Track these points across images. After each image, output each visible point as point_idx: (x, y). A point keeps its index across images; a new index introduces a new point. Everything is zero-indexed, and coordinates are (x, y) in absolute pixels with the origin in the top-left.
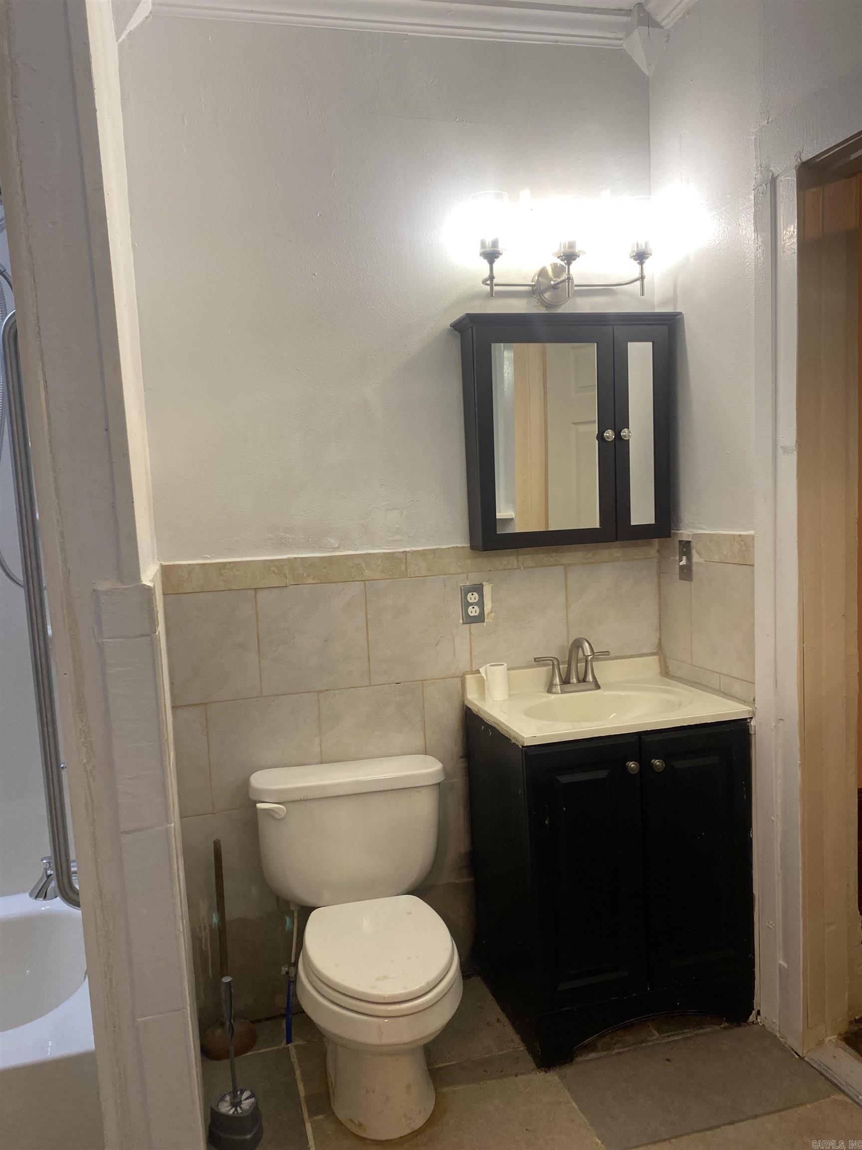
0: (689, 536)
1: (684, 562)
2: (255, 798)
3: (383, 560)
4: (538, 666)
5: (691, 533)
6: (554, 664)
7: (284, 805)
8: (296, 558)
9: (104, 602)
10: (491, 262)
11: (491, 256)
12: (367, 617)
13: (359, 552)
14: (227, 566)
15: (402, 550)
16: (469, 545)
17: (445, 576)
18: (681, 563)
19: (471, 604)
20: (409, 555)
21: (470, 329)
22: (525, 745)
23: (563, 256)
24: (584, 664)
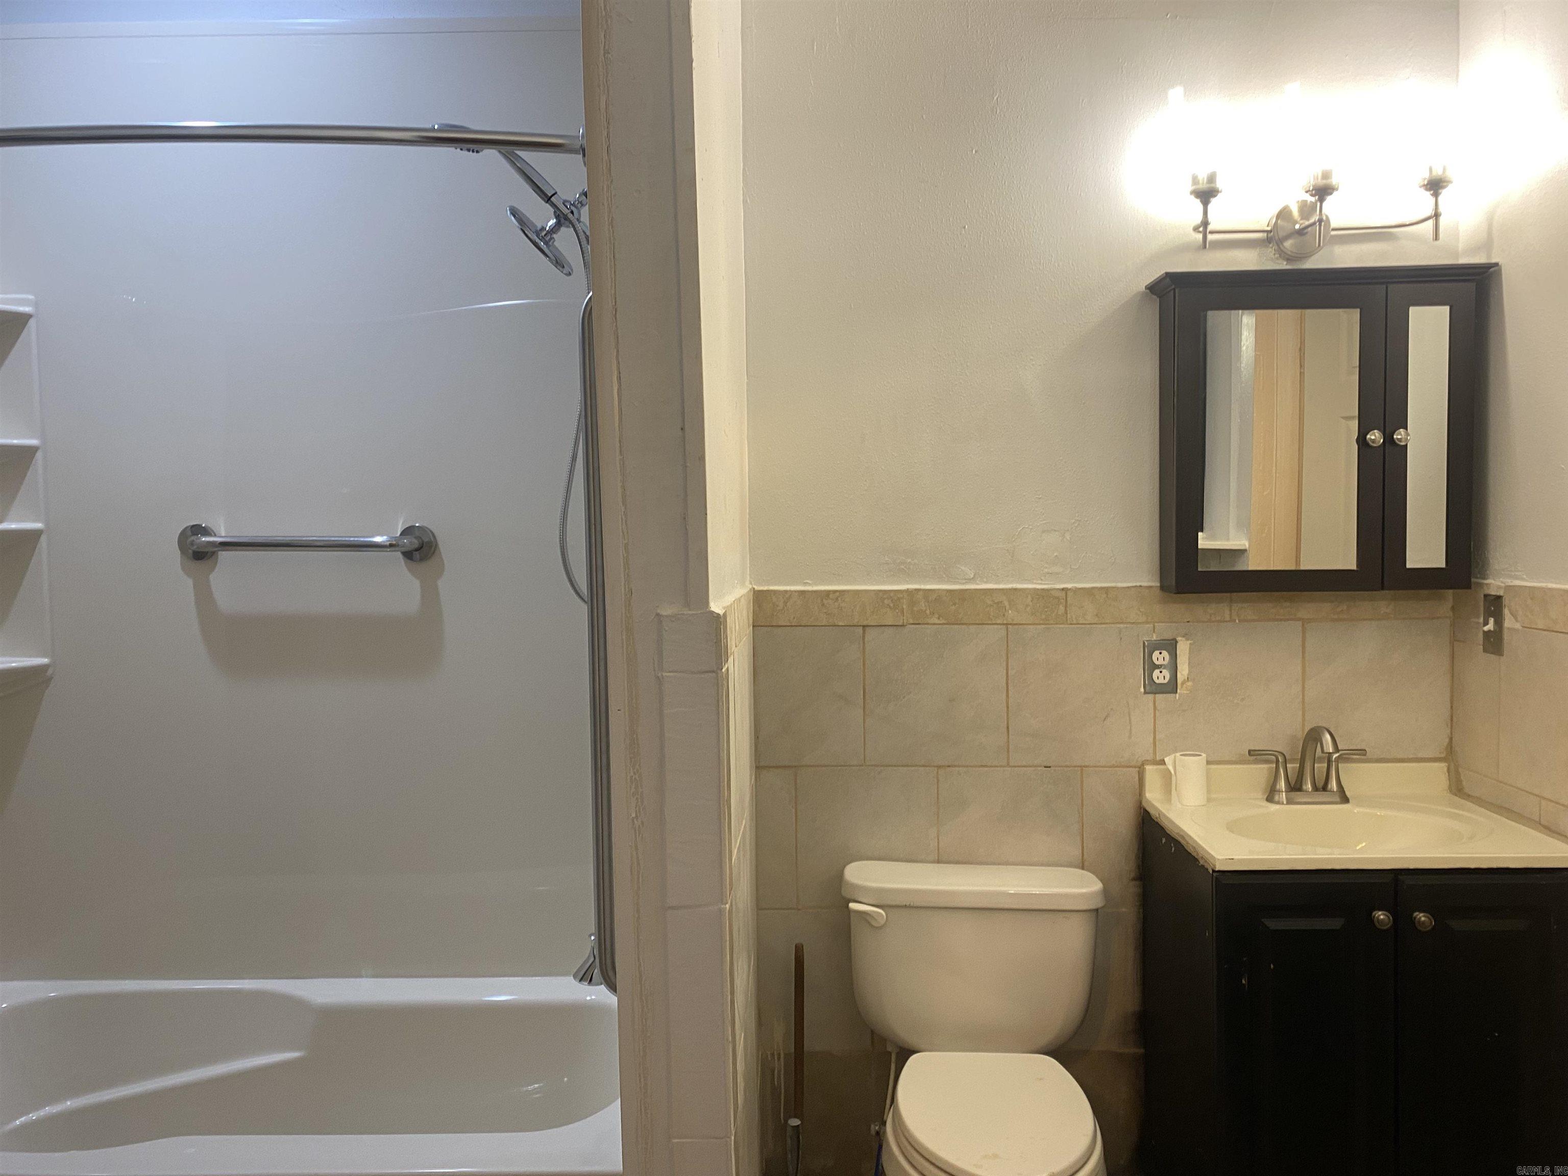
0: (1499, 587)
1: (1490, 627)
2: (848, 896)
3: (1033, 598)
4: (1256, 762)
5: (1503, 585)
6: (1279, 761)
7: (883, 910)
8: (918, 590)
9: (667, 628)
10: (1206, 203)
11: (1206, 195)
12: (1007, 673)
13: (1001, 586)
14: (831, 596)
15: (1062, 586)
16: (1159, 585)
17: (1122, 626)
18: (1486, 628)
19: (1158, 667)
20: (1070, 594)
21: (1172, 291)
22: (1217, 869)
23: (1313, 190)
24: (1326, 765)
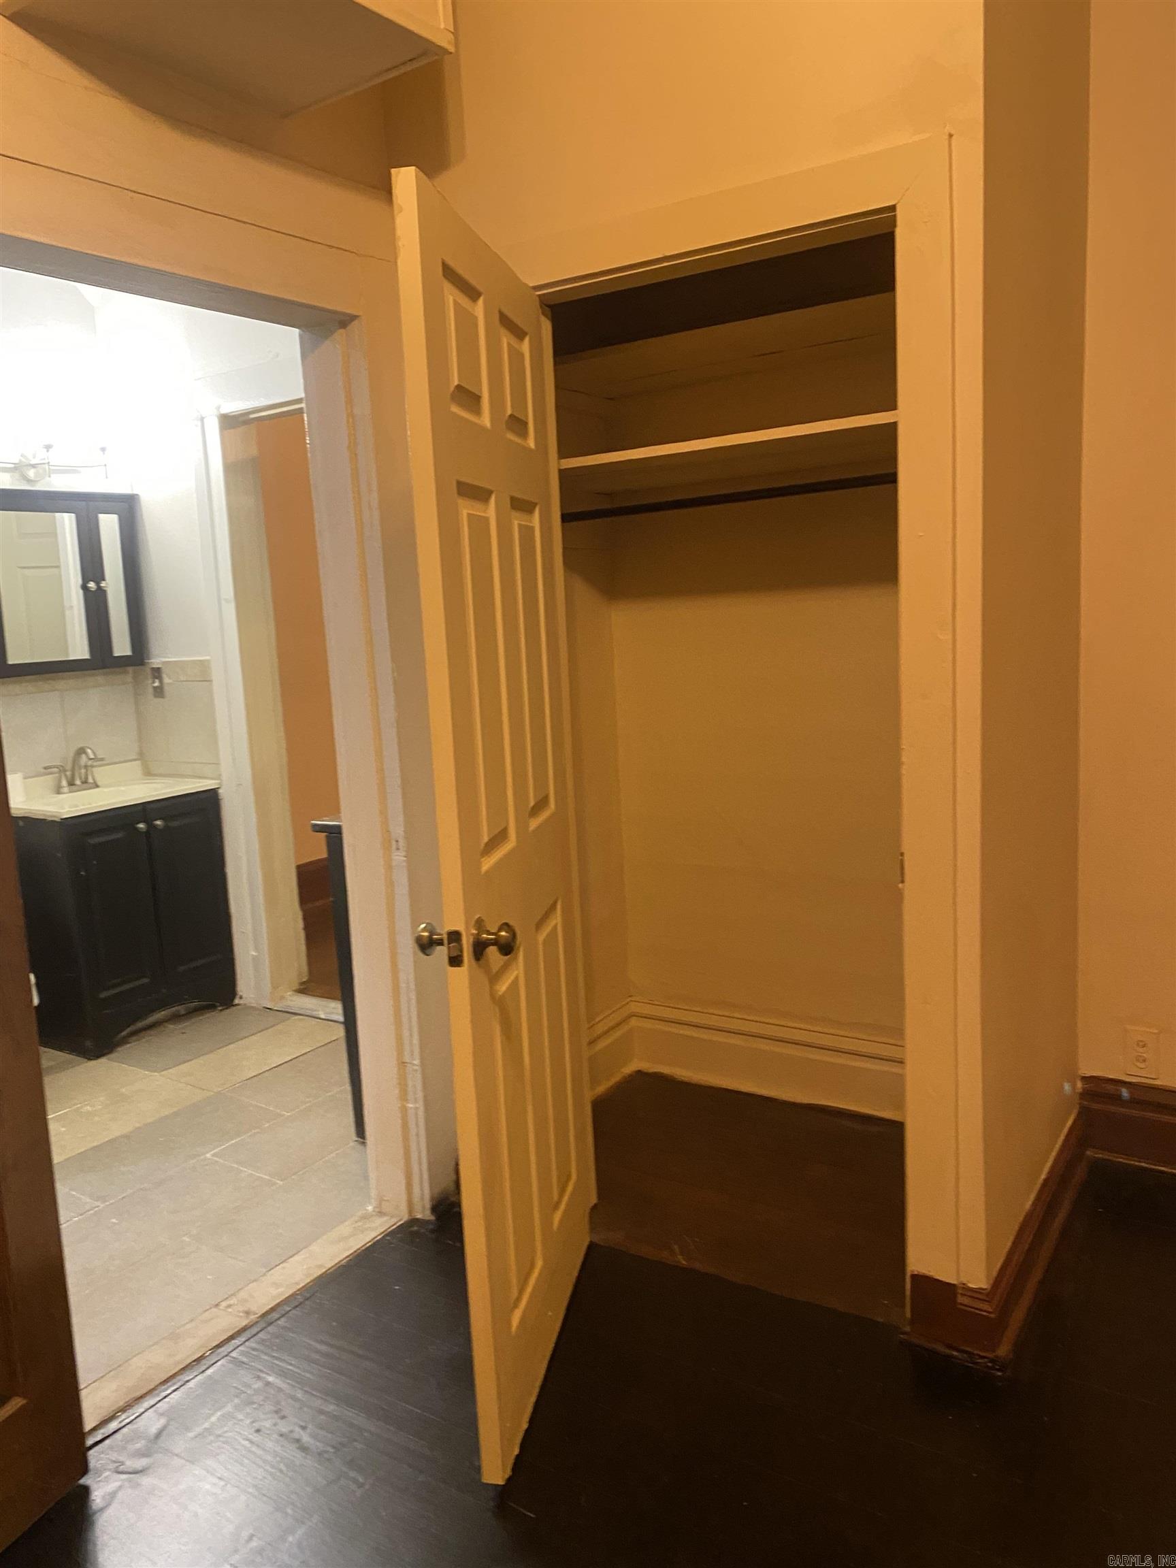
1: (157, 684)
4: (49, 773)
5: (159, 662)
6: (61, 770)
18: (154, 685)
